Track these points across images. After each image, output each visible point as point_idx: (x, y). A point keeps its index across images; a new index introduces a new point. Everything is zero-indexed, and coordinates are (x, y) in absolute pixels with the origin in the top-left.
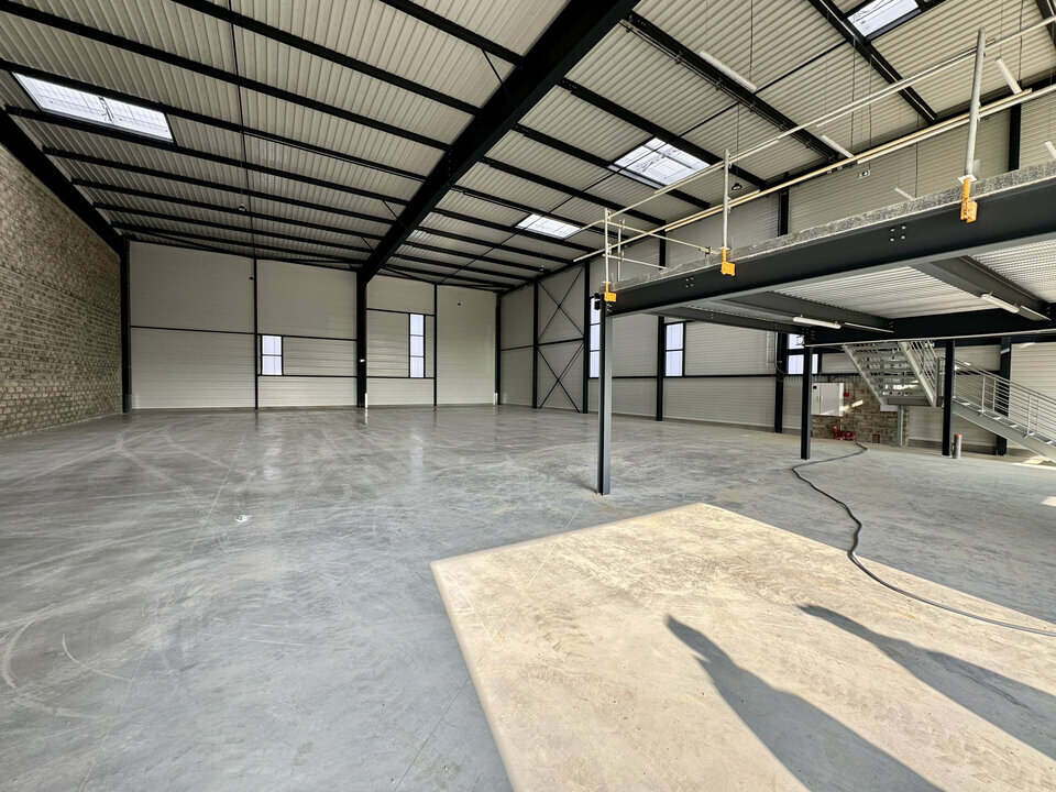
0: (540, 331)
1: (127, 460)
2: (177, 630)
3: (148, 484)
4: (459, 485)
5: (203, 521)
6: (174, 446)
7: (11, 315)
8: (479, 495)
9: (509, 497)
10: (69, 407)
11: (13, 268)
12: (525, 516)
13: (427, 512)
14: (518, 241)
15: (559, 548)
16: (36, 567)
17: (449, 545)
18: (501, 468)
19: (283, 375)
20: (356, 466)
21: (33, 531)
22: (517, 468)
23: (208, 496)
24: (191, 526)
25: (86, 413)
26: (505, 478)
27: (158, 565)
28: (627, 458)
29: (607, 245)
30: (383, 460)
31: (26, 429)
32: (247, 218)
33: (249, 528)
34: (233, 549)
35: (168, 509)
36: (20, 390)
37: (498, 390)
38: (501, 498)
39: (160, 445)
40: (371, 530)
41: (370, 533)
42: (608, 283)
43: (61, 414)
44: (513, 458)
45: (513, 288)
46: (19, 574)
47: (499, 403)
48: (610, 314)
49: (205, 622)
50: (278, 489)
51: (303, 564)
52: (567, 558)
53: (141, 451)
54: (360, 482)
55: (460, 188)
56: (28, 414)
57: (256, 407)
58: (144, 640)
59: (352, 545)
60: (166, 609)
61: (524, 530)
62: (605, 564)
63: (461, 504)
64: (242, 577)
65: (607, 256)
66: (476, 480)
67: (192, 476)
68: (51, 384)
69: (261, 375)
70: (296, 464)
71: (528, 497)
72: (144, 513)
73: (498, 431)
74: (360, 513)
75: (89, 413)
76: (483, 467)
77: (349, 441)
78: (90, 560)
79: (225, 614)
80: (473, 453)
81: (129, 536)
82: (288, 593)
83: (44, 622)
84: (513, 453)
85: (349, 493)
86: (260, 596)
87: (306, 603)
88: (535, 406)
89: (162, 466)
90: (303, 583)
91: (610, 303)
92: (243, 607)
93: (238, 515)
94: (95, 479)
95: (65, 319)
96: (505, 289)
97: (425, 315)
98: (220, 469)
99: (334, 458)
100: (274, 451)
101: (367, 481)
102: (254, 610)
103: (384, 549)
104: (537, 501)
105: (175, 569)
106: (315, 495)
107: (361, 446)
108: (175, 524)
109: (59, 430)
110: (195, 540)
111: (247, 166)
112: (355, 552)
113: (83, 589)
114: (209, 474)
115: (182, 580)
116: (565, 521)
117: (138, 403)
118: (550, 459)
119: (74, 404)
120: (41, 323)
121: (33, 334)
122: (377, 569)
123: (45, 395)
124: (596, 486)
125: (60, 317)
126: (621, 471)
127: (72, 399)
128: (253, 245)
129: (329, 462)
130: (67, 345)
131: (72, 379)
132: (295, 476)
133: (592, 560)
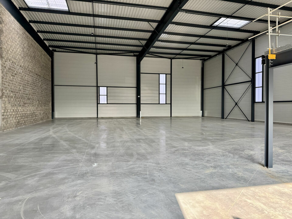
0: (226, 78)
1: (54, 138)
2: (74, 209)
3: (61, 148)
4: (186, 156)
5: (81, 164)
6: (69, 133)
7: (20, 83)
8: (196, 162)
9: (212, 165)
10: (36, 117)
11: (20, 66)
12: (222, 176)
13: (171, 168)
14: (214, 33)
15: (244, 195)
16: (29, 177)
17: (183, 186)
18: (207, 149)
19: (107, 104)
20: (138, 144)
21: (27, 163)
22: (216, 150)
23: (82, 154)
24: (76, 166)
25: (41, 119)
26: (209, 155)
27: (66, 181)
28: (281, 148)
29: (269, 28)
30: (150, 142)
31: (24, 125)
32: (94, 38)
33: (97, 169)
34: (92, 177)
35: (68, 158)
36: (22, 110)
37: (202, 109)
38: (208, 165)
39: (65, 132)
40: (146, 174)
41: (146, 176)
42: (270, 48)
43: (33, 119)
44: (213, 144)
45: (210, 57)
46: (24, 179)
47: (203, 116)
48: (272, 66)
49: (83, 207)
50: (107, 152)
51: (119, 187)
52: (249, 201)
53: (58, 134)
54: (140, 151)
55: (184, 10)
56: (24, 119)
57: (97, 117)
58: (63, 211)
59: (139, 181)
60: (70, 199)
61: (223, 183)
62: (273, 207)
63: (187, 166)
64: (96, 190)
65: (270, 34)
66: (195, 154)
67: (76, 145)
68: (31, 108)
69: (99, 104)
70: (114, 142)
71: (223, 165)
72: (60, 159)
73: (203, 130)
74: (141, 166)
75: (42, 119)
76: (197, 148)
77: (135, 132)
78: (44, 176)
79: (90, 205)
80: (191, 141)
81: (57, 168)
82: (114, 199)
83: (32, 198)
84: (213, 142)
85: (136, 156)
86: (103, 199)
87: (122, 205)
88: (223, 117)
89: (66, 141)
90: (120, 196)
91: (272, 60)
92: (97, 203)
93: (93, 163)
94: (45, 145)
95: (35, 84)
96: (206, 58)
97: (166, 74)
98: (85, 143)
99: (128, 140)
100: (104, 136)
101: (143, 151)
102: (101, 205)
103: (153, 184)
104: (229, 168)
105: (73, 183)
106: (122, 156)
107: (139, 135)
108: (71, 165)
109: (33, 126)
110: (78, 172)
111: (94, 16)
112: (140, 184)
113: (43, 187)
114: (82, 145)
115: (75, 188)
116: (245, 180)
117: (57, 115)
118: (234, 146)
119: (37, 116)
120: (28, 85)
121: (26, 90)
122: (150, 194)
123: (29, 112)
124: (263, 162)
125: (33, 83)
126: (278, 155)
127: (37, 114)
128: (96, 49)
129: (127, 142)
130: (35, 93)
131: (37, 106)
132: (114, 147)
133: (264, 204)
